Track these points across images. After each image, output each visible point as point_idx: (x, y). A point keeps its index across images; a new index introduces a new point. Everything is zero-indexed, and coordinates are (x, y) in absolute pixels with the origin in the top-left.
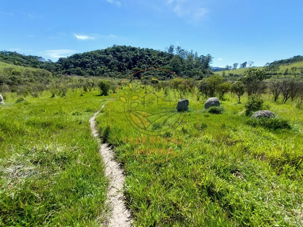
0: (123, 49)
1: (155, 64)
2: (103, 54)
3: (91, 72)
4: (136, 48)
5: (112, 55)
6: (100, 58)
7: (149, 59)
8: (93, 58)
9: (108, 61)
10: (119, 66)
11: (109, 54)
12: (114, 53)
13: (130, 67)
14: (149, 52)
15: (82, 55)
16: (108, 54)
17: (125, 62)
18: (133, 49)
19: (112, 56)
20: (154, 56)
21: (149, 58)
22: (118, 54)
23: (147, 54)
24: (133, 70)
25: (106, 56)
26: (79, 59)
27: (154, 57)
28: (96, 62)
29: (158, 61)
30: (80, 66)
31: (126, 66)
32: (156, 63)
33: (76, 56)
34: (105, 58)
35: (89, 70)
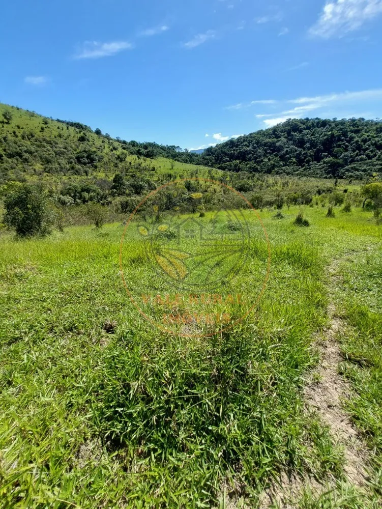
0: (304, 124)
1: (367, 149)
2: (270, 138)
3: (255, 166)
4: (329, 121)
5: (285, 137)
6: (265, 145)
7: (357, 141)
8: (255, 145)
9: (280, 149)
10: (297, 157)
11: (280, 137)
12: (289, 134)
13: (317, 158)
14: (357, 126)
15: (238, 142)
16: (278, 137)
17: (309, 149)
18: (324, 123)
19: (285, 140)
20: (368, 134)
21: (357, 139)
22: (295, 135)
23: (352, 132)
24: (324, 163)
25: (275, 140)
26: (234, 148)
27: (368, 136)
28: (260, 151)
29: (375, 144)
30: (237, 158)
31: (311, 156)
32: (372, 148)
33: (231, 144)
34: (274, 143)
35: (252, 164)
